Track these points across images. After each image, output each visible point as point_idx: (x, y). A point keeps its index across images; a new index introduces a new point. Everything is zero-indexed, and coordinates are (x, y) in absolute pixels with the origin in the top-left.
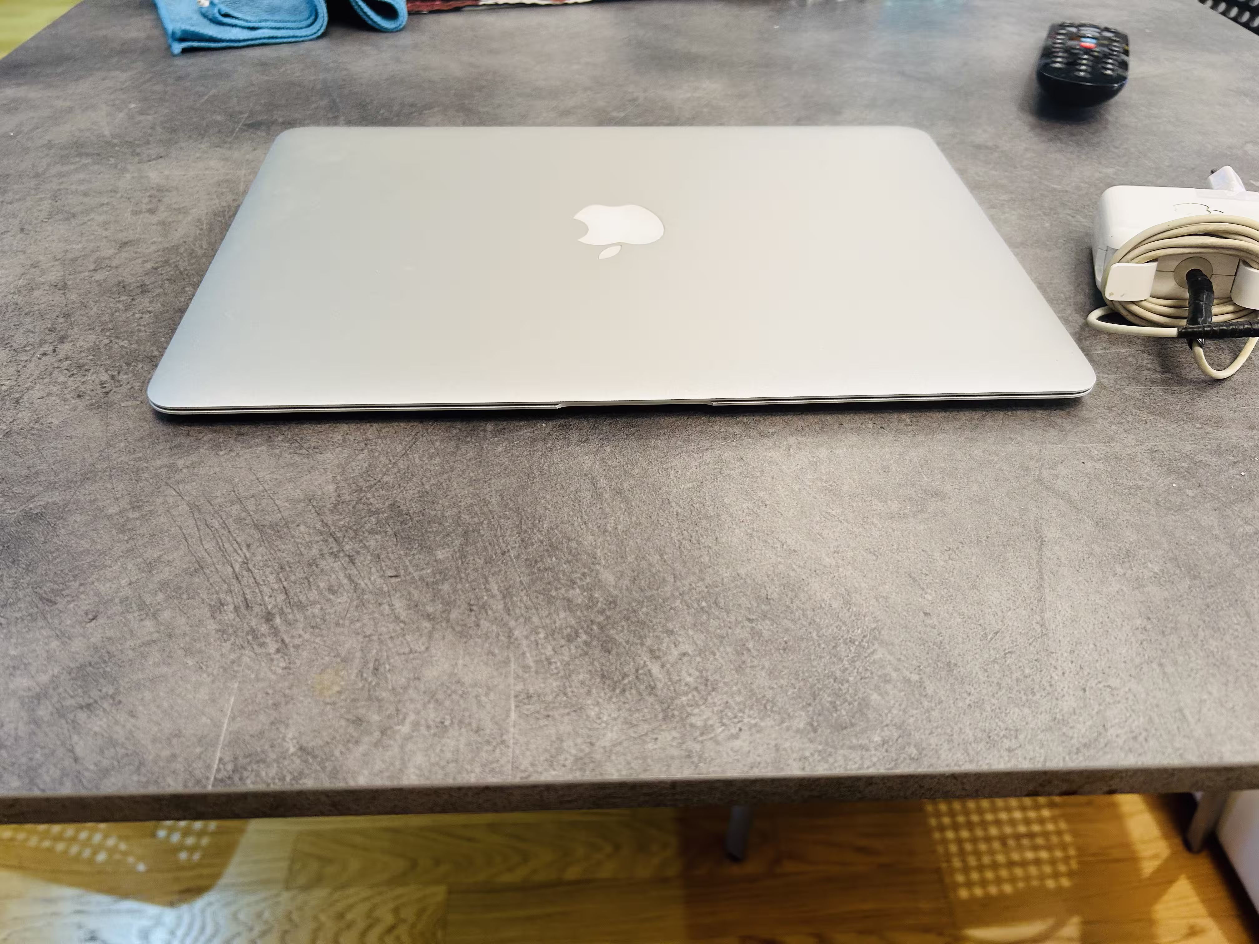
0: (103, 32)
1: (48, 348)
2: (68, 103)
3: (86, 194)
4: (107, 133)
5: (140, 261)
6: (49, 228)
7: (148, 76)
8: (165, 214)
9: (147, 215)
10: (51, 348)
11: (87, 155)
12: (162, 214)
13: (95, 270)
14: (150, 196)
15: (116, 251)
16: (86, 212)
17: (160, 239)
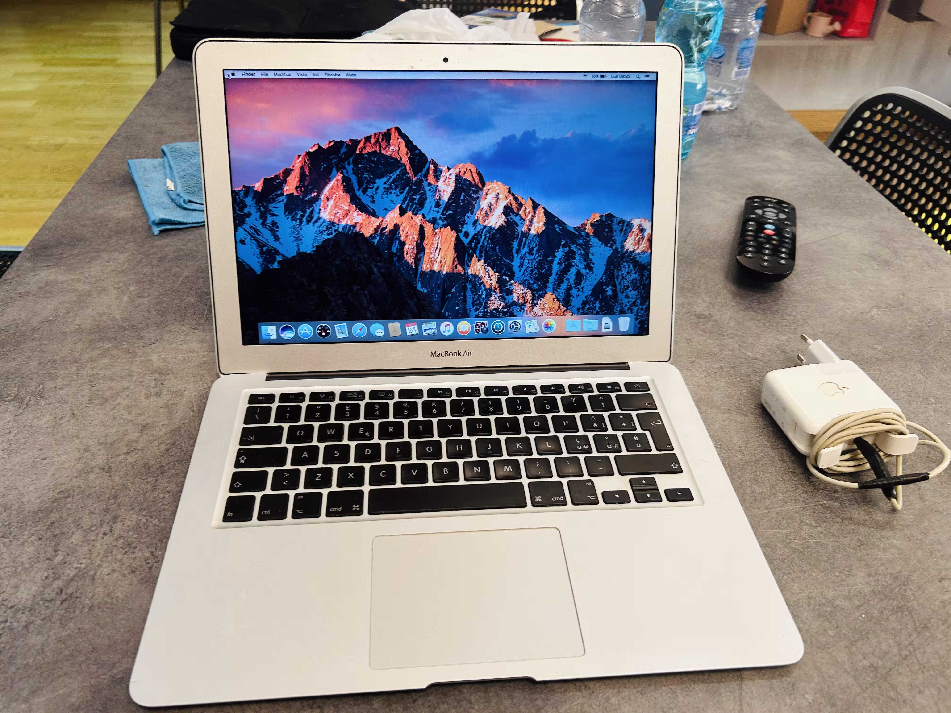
0: (101, 211)
1: (106, 528)
2: (87, 287)
3: (112, 379)
4: (118, 317)
5: (156, 443)
6: (91, 413)
7: (139, 257)
8: (168, 397)
9: (155, 398)
10: (109, 528)
11: (108, 339)
12: (165, 398)
13: (128, 453)
14: (155, 380)
15: (139, 434)
16: (114, 397)
17: (167, 422)
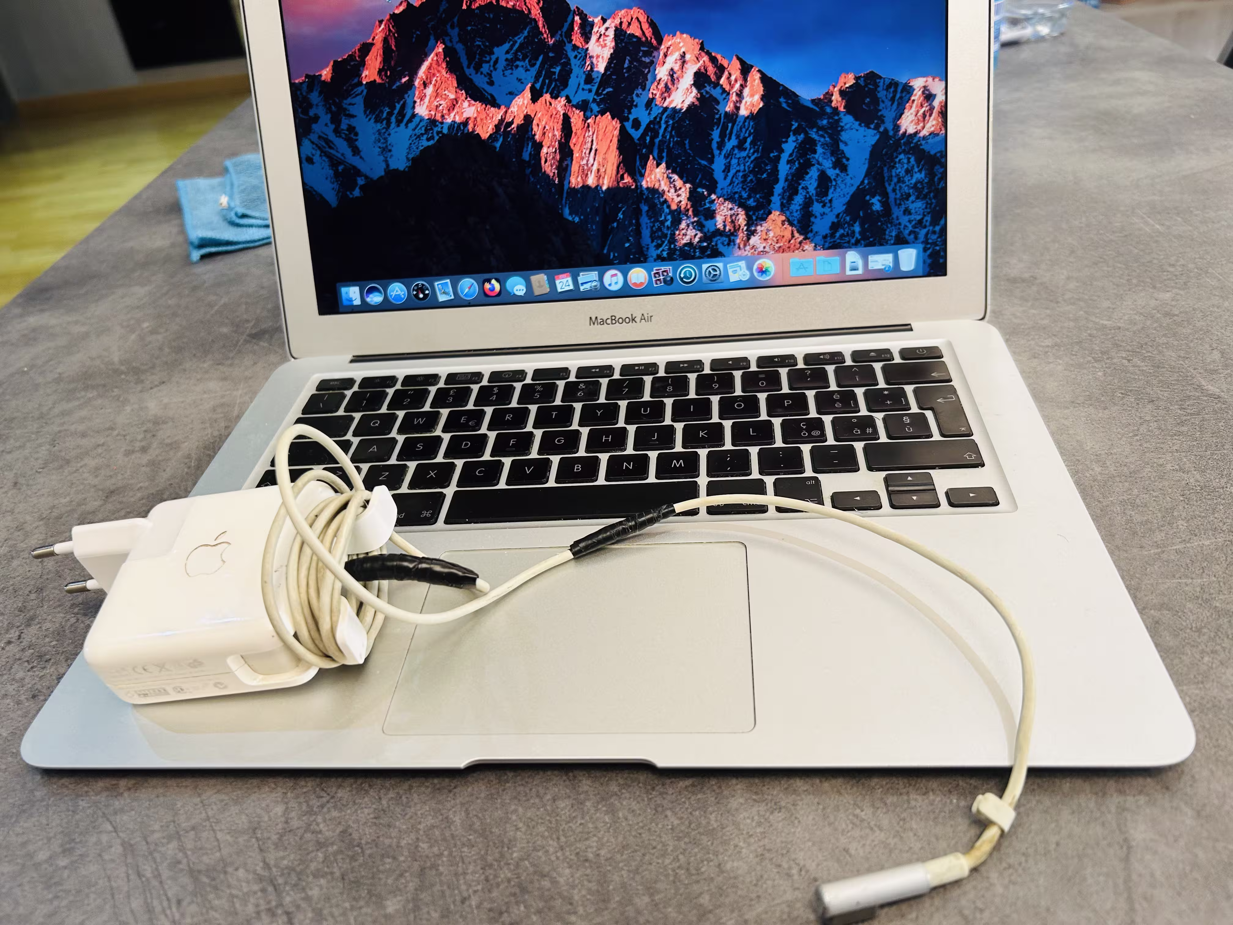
0: (130, 244)
2: (84, 329)
3: (84, 435)
4: (116, 359)
6: (42, 480)
7: (165, 289)
8: (157, 452)
9: (138, 455)
10: (17, 633)
11: (93, 387)
12: (154, 452)
14: (145, 431)
16: (79, 457)
17: (147, 484)
